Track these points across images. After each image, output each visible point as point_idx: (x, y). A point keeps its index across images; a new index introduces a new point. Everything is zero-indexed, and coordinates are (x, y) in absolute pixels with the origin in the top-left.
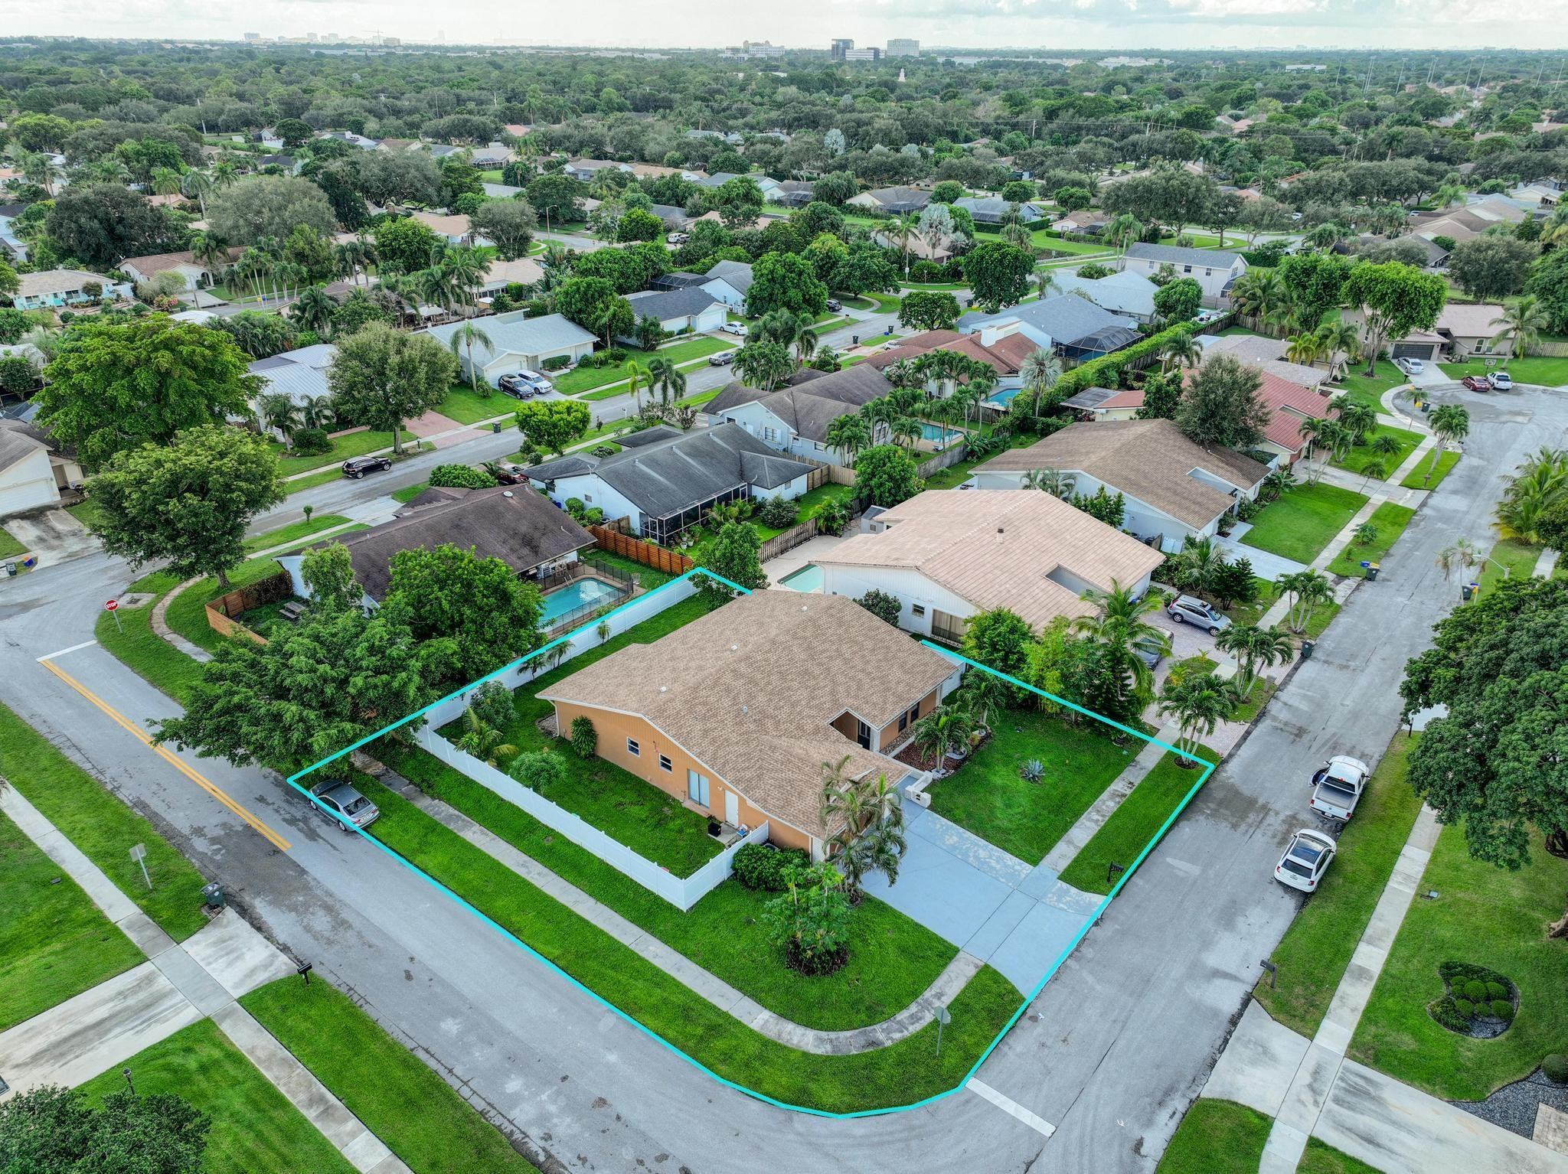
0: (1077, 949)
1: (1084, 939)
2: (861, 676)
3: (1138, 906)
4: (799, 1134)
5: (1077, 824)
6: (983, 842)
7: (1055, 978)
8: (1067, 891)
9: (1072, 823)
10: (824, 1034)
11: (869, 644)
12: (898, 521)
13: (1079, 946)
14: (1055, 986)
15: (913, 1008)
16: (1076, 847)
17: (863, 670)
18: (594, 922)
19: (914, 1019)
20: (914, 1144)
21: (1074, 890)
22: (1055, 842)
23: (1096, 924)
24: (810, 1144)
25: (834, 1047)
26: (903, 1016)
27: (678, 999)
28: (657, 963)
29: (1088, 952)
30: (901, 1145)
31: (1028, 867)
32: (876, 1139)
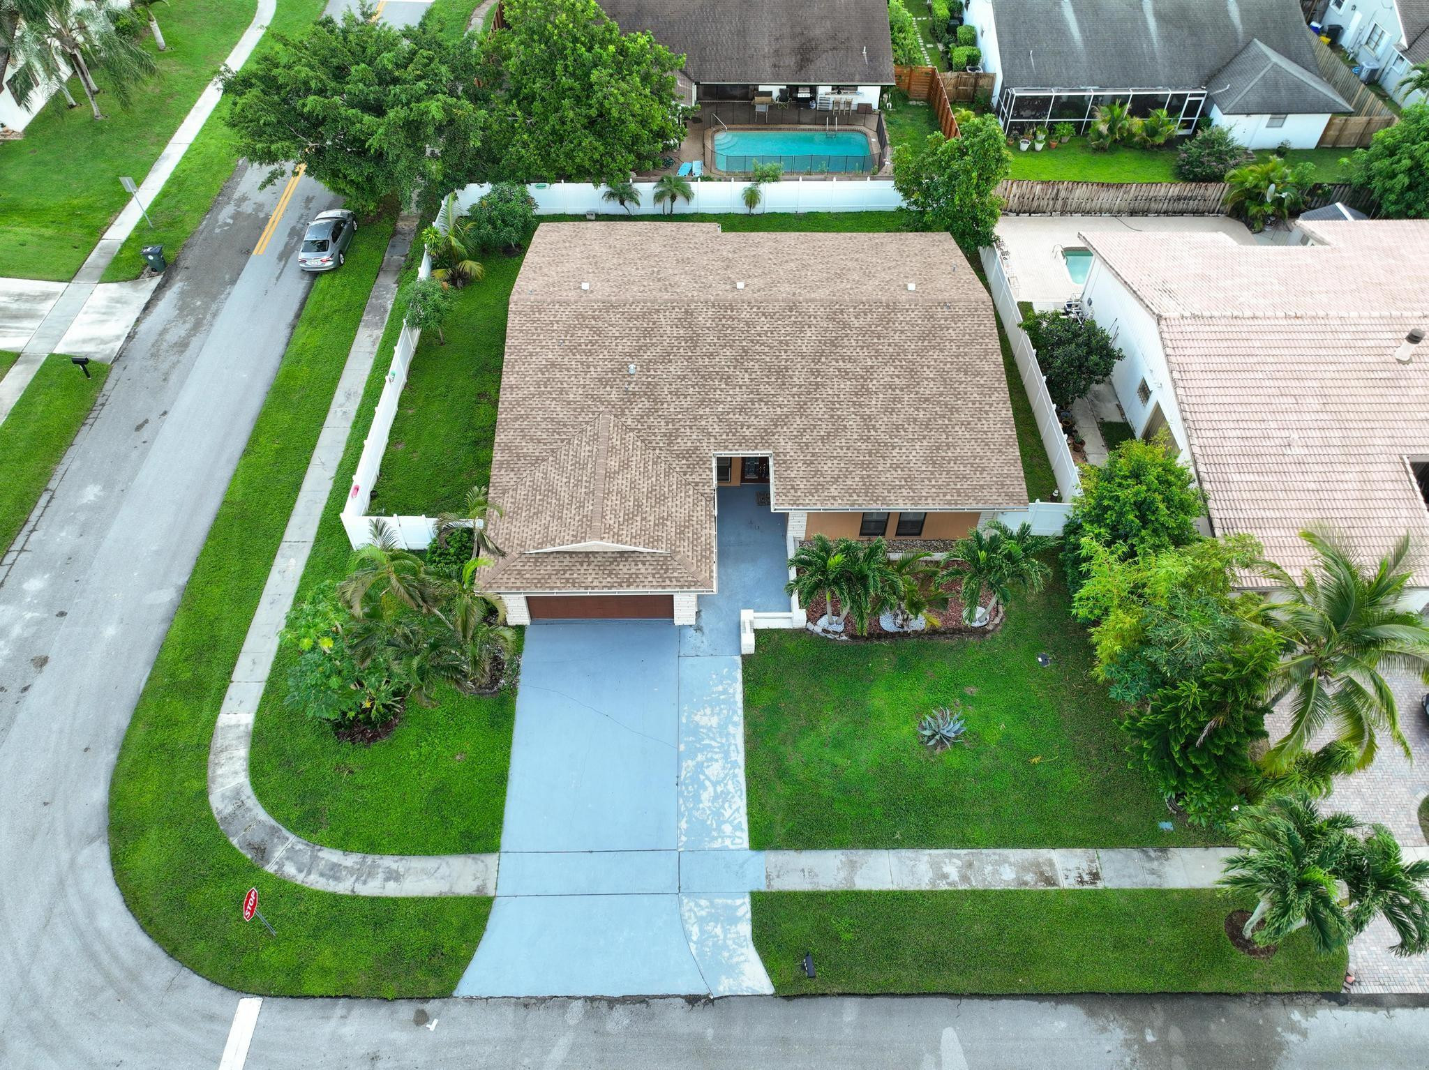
0: (612, 1002)
1: (643, 1000)
2: (853, 424)
3: (785, 1041)
4: (73, 862)
5: (905, 853)
6: (740, 758)
7: (526, 1003)
8: (734, 920)
9: (895, 845)
10: (248, 791)
11: (928, 389)
12: (1321, 242)
13: (624, 1000)
14: (509, 1013)
15: (351, 860)
16: (850, 879)
17: (866, 419)
18: (301, 495)
19: (334, 872)
20: (110, 993)
21: (746, 929)
22: (831, 845)
23: (692, 1000)
24: (61, 882)
25: (233, 815)
26: (331, 856)
27: (225, 630)
28: (274, 578)
29: (619, 1020)
30: (99, 980)
31: (744, 839)
32: (98, 947)
